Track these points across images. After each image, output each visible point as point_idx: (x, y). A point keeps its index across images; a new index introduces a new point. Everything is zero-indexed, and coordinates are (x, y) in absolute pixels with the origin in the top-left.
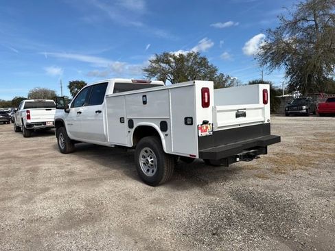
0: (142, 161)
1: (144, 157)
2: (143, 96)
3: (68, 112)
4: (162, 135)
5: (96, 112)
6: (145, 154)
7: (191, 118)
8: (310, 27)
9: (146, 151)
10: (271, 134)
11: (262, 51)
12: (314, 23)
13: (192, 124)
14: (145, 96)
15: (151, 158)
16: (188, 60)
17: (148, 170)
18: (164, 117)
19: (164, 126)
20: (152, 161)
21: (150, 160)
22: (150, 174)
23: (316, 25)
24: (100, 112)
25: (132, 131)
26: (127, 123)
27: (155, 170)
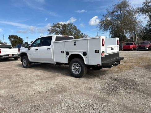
0: (73, 68)
1: (74, 67)
2: (74, 42)
3: (30, 49)
4: (84, 57)
5: (48, 49)
6: (74, 66)
7: (99, 50)
8: (119, 15)
9: (75, 64)
10: (120, 56)
11: (100, 24)
12: (120, 13)
13: (99, 52)
14: (76, 42)
15: (77, 67)
16: (68, 27)
17: (76, 72)
18: (85, 50)
19: (85, 54)
20: (78, 68)
21: (77, 68)
22: (77, 73)
23: (121, 14)
24: (50, 49)
25: (68, 56)
26: (65, 53)
27: (80, 72)
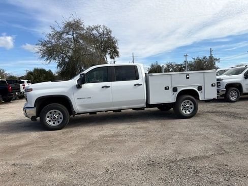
12: (72, 37)
14: (188, 75)
18: (200, 84)
22: (188, 113)
24: (141, 85)
25: (176, 93)
26: (171, 90)
27: (191, 110)
